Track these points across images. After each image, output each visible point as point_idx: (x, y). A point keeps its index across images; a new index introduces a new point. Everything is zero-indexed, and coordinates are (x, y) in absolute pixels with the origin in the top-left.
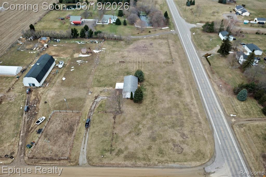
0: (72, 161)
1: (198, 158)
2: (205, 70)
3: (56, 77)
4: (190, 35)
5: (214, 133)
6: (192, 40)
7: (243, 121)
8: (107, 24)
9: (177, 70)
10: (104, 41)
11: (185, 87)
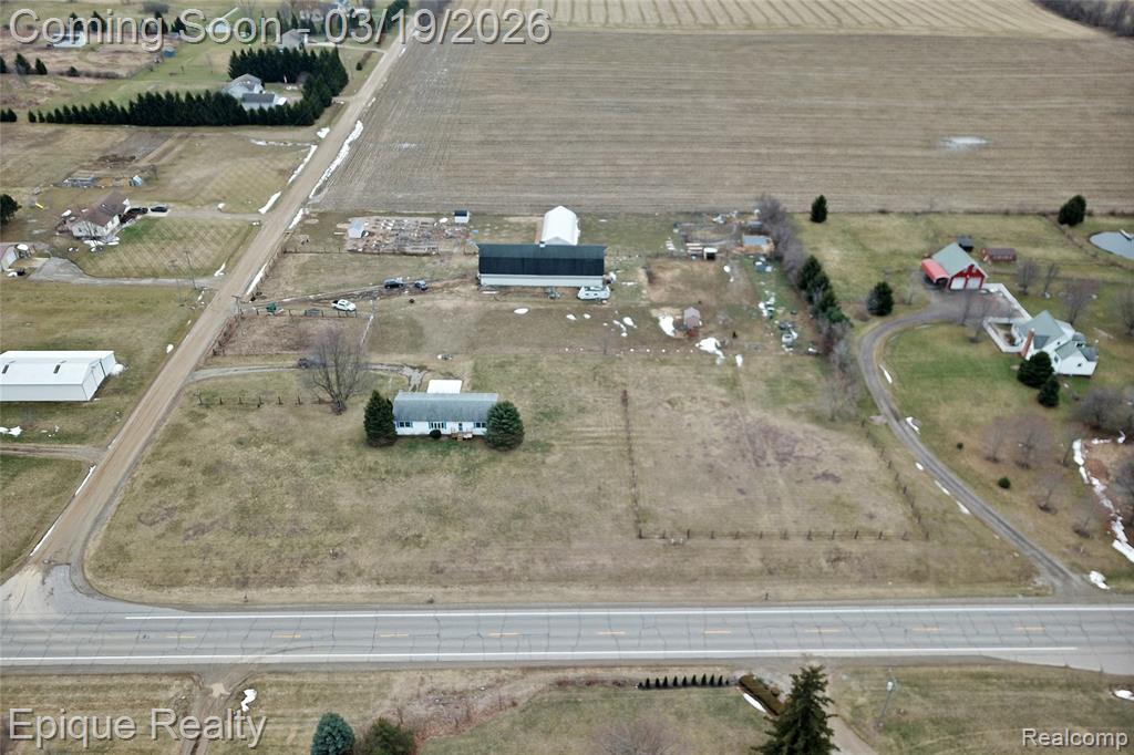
0: (210, 360)
1: (104, 554)
8: (1005, 347)
9: (576, 544)
10: (809, 354)
11: (454, 561)
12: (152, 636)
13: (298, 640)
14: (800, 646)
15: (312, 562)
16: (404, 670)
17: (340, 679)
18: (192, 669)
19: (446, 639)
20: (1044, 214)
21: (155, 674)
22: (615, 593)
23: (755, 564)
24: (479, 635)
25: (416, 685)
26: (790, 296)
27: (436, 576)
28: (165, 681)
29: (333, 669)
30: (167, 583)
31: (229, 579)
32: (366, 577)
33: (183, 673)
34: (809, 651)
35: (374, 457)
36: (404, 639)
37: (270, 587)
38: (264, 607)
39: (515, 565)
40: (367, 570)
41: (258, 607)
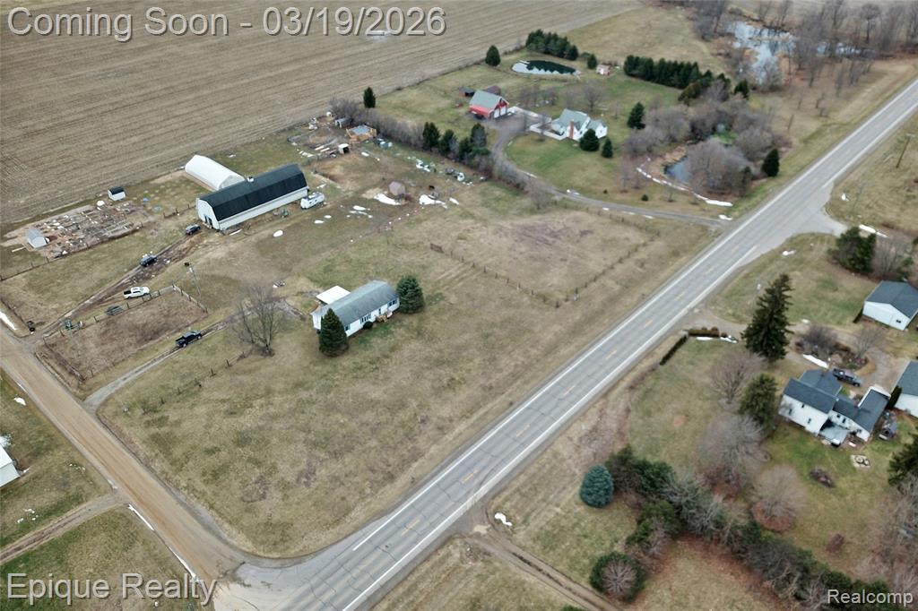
0: (84, 386)
1: (261, 537)
2: (627, 368)
3: (269, 225)
4: (764, 252)
5: (379, 518)
6: (740, 269)
7: (505, 548)
8: (560, 138)
9: (537, 329)
10: (482, 181)
11: (490, 378)
12: (390, 542)
13: (479, 473)
14: (683, 307)
15: (416, 435)
16: (555, 440)
17: (532, 470)
18: (448, 535)
19: (549, 412)
20: (477, 64)
21: (431, 555)
22: (580, 340)
23: (617, 288)
24: (559, 399)
25: (569, 443)
26: (425, 155)
27: (491, 392)
28: (442, 552)
29: (521, 468)
30: (341, 515)
31: (377, 482)
32: (456, 419)
33: (446, 539)
34: (688, 306)
35: (346, 361)
36: (528, 430)
37: (410, 466)
38: (429, 476)
39: (521, 359)
40: (452, 415)
41: (426, 478)
